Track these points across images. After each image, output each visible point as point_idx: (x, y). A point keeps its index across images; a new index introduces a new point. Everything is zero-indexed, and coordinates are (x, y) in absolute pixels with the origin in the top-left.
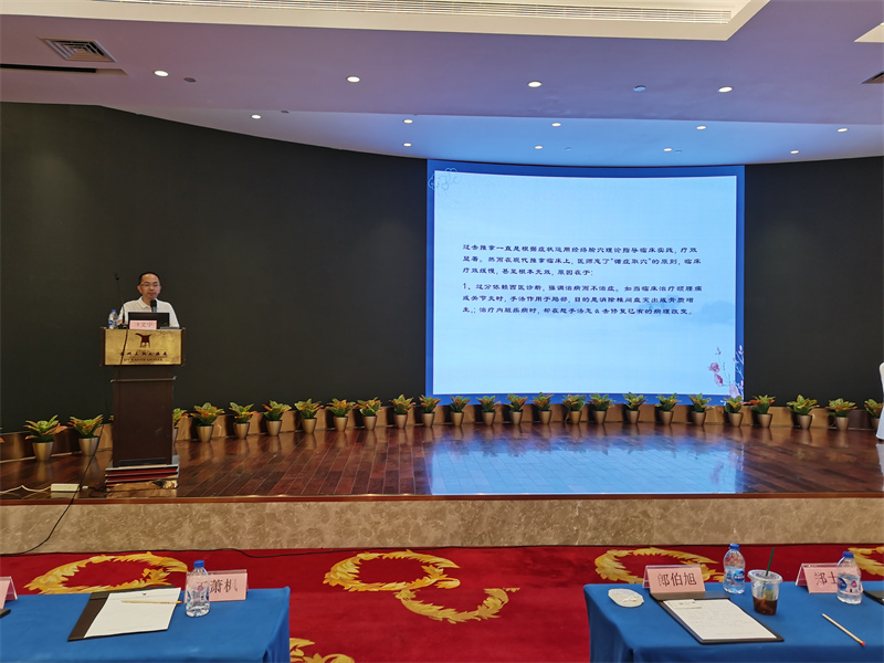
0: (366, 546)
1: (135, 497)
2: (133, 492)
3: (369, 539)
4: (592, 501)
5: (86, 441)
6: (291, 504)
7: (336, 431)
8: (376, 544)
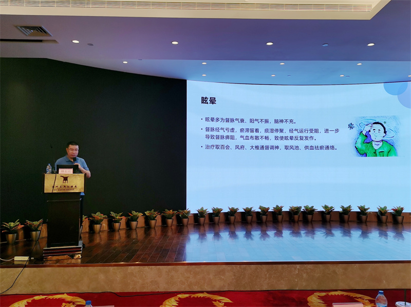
0: (182, 290)
1: (59, 264)
2: (58, 261)
3: (183, 286)
4: (305, 265)
5: (34, 233)
6: (141, 267)
7: (167, 226)
8: (188, 289)
